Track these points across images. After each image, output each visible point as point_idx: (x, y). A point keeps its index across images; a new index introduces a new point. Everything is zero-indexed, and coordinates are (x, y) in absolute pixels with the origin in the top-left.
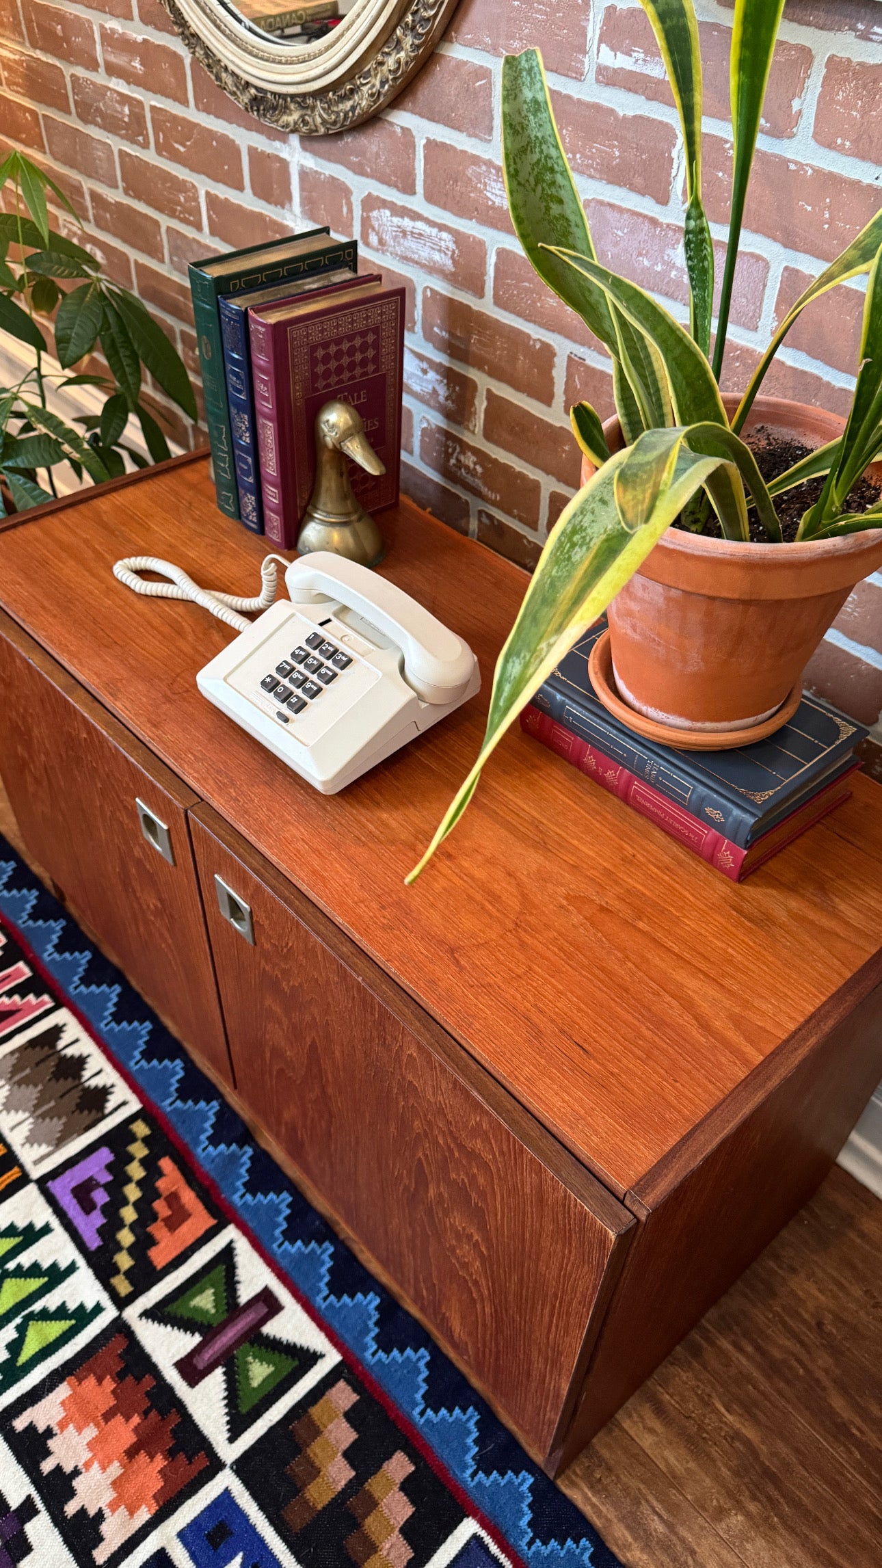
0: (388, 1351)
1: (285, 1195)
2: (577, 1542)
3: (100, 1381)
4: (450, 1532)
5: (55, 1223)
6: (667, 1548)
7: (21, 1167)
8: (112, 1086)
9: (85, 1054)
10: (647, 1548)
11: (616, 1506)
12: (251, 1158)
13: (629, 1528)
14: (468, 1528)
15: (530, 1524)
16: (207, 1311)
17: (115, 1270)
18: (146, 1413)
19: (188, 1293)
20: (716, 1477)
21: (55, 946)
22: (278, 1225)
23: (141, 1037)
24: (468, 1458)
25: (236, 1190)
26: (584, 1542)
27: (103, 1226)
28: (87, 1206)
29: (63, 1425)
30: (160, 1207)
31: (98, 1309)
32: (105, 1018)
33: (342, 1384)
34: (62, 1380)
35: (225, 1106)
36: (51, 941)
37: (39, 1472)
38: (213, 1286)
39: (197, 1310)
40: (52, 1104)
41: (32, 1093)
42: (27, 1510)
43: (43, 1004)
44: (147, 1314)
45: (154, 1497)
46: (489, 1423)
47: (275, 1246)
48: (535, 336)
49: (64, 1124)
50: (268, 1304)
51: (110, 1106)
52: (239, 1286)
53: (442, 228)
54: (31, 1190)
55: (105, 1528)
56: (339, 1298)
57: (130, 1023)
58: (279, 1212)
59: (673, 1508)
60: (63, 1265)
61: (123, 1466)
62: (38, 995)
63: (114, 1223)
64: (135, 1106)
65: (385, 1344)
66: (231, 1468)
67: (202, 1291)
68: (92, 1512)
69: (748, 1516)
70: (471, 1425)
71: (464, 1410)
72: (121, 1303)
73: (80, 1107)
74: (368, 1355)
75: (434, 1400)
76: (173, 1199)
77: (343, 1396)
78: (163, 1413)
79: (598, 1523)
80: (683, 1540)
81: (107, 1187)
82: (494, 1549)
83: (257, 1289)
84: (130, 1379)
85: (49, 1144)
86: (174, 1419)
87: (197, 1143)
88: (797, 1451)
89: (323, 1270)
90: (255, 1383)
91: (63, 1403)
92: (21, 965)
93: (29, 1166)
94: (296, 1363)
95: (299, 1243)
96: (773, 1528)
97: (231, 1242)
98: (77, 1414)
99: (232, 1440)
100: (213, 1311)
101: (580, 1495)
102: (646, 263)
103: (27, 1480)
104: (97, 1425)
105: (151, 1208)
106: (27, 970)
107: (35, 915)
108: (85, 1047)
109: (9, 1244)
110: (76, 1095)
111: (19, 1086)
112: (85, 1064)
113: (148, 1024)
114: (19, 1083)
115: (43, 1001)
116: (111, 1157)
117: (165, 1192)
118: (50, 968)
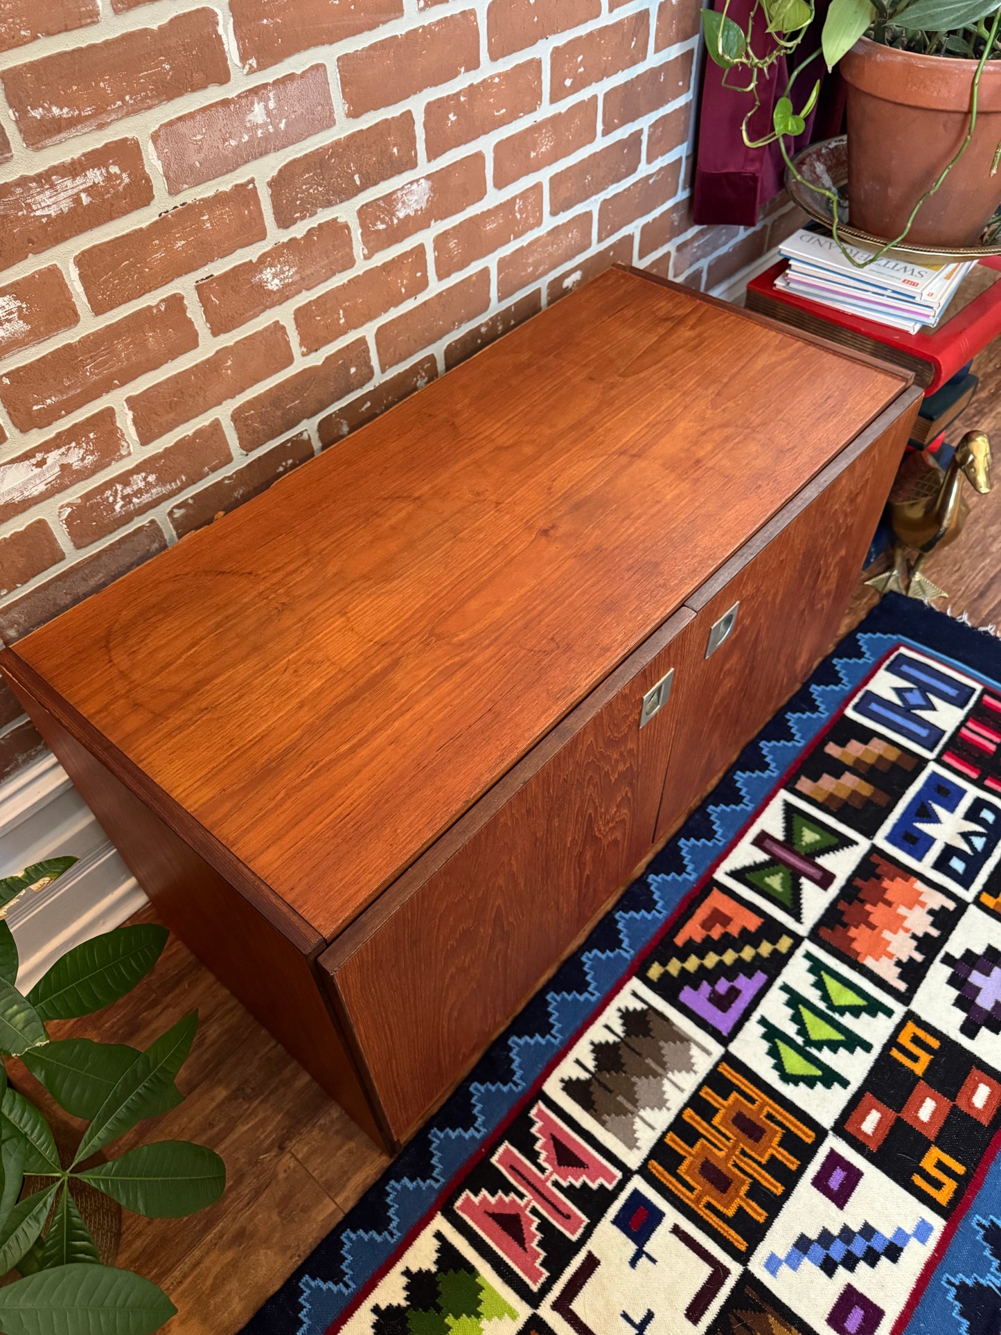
0: (768, 764)
1: (680, 844)
3: (853, 940)
4: (856, 722)
5: (756, 1016)
7: (717, 1065)
8: (619, 1010)
9: (591, 1047)
12: (657, 875)
14: (850, 714)
16: (782, 878)
17: (775, 952)
18: (863, 902)
19: (773, 894)
21: (466, 1130)
22: (704, 845)
23: (563, 999)
24: (814, 716)
25: (685, 880)
27: (745, 975)
28: (734, 993)
29: (890, 956)
30: (716, 933)
31: (808, 956)
32: (549, 1041)
33: (799, 787)
34: (864, 966)
35: (617, 907)
36: (460, 1137)
37: (924, 961)
38: (764, 879)
39: (783, 885)
40: (649, 1061)
41: (642, 1084)
42: (948, 960)
43: (541, 1114)
44: (798, 918)
45: (907, 880)
46: (792, 708)
47: (720, 844)
48: (153, 303)
49: (666, 1042)
50: (762, 840)
51: (639, 1006)
52: (757, 861)
54: (735, 1048)
55: (937, 907)
56: (743, 797)
57: (551, 1014)
58: (694, 846)
60: (785, 997)
61: (898, 906)
62: (532, 1122)
63: (742, 967)
64: (635, 984)
65: (764, 766)
66: (872, 839)
67: (769, 886)
68: (931, 919)
70: (796, 716)
71: (789, 721)
72: (797, 940)
73: (646, 1032)
74: (774, 775)
75: (789, 736)
76: (707, 925)
77: (804, 784)
78: (858, 889)
81: (713, 983)
82: (856, 701)
83: (756, 849)
84: (845, 919)
85: (689, 1049)
86: (858, 882)
87: (655, 919)
89: (728, 809)
90: (817, 837)
91: (877, 960)
92: (494, 1160)
93: (714, 1059)
94: (795, 815)
95: (714, 827)
97: (726, 874)
98: (880, 949)
99: (857, 843)
100: (781, 875)
102: (233, 143)
103: (932, 967)
104: (881, 932)
105: (720, 940)
106: (501, 1150)
107: (424, 1171)
108: (583, 1050)
109: (783, 1048)
110: (634, 1042)
111: (637, 1101)
112: (600, 1044)
113: (548, 997)
114: (634, 1102)
115: (537, 1115)
116: (687, 988)
117: (704, 933)
118: (496, 1121)
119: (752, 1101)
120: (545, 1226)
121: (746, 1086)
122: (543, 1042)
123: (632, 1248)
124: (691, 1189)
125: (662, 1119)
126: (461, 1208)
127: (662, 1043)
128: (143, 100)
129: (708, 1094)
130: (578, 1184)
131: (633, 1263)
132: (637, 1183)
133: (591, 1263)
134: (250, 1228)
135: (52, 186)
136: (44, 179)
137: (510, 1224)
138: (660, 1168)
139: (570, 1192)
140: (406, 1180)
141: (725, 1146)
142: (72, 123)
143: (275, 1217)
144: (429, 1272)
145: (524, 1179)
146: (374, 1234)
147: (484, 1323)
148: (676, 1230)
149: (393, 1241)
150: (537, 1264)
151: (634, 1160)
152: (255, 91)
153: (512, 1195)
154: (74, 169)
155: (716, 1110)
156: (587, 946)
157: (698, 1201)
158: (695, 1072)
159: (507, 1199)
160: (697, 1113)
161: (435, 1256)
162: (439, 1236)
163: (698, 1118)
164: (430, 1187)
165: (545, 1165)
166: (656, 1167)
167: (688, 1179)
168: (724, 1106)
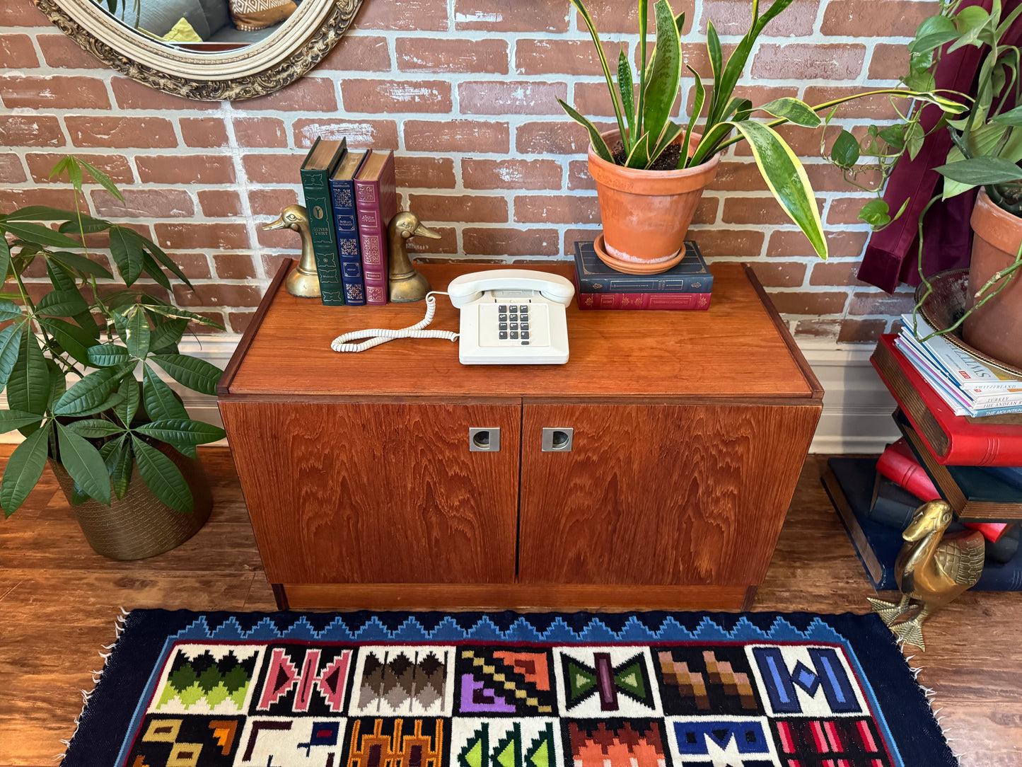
0: (659, 629)
1: (557, 618)
2: (776, 620)
3: (585, 745)
4: (746, 656)
5: (485, 720)
6: (795, 597)
7: (439, 717)
8: (431, 652)
9: (399, 653)
10: (791, 603)
11: (770, 601)
12: (527, 620)
13: (781, 602)
14: (748, 650)
15: (761, 630)
16: (587, 683)
17: (535, 708)
18: (616, 735)
19: (572, 685)
20: (781, 566)
21: (314, 630)
22: (569, 631)
23: (416, 624)
24: (722, 632)
25: (537, 635)
26: (778, 618)
27: (506, 700)
28: (490, 700)
30: (518, 670)
31: (549, 726)
32: (387, 633)
33: (660, 654)
34: (572, 761)
35: (489, 614)
36: (309, 630)
38: (577, 673)
39: (583, 686)
40: (414, 685)
41: (398, 689)
43: (346, 656)
44: (568, 707)
45: (657, 753)
46: (714, 617)
47: (577, 638)
48: (438, 157)
49: (432, 685)
50: (602, 658)
51: (442, 660)
52: (585, 663)
53: (360, 122)
54: (456, 721)
56: (621, 630)
57: (402, 624)
58: (563, 626)
59: (783, 586)
60: (511, 729)
61: (635, 757)
62: (339, 654)
63: (509, 694)
64: (452, 650)
65: (655, 628)
66: (666, 715)
67: (575, 679)
69: (799, 568)
70: (710, 622)
71: (703, 621)
72: (555, 713)
73: (429, 673)
74: (655, 637)
75: (691, 628)
76: (518, 663)
77: (666, 657)
78: (622, 727)
79: (773, 610)
80: (795, 591)
82: (762, 646)
83: (593, 657)
84: (594, 733)
85: (437, 699)
86: (628, 725)
87: (498, 635)
88: (788, 539)
89: (604, 628)
90: (635, 685)
92: (308, 651)
93: (442, 714)
94: (638, 664)
95: (585, 628)
96: (808, 564)
97: (561, 653)
99: (653, 708)
100: (589, 680)
101: (759, 608)
102: (501, 102)
104: (606, 758)
105: (516, 674)
106: (315, 650)
107: (282, 627)
108: (394, 652)
109: (478, 747)
110: (419, 670)
111: (387, 693)
112: (405, 657)
113: (410, 617)
114: (386, 692)
115: (344, 654)
116: (472, 676)
117: (513, 664)
118: (326, 639)
119: (433, 748)
120: (291, 694)
121: (439, 740)
122: (385, 631)
123: (307, 740)
124: (359, 749)
125: (386, 711)
126: (275, 652)
127: (429, 684)
128: (458, 68)
129: (418, 725)
130: (322, 695)
131: (300, 745)
132: (343, 722)
133: (287, 726)
134: (212, 583)
135: (404, 88)
136: (401, 84)
137: (282, 678)
138: (358, 726)
139: (316, 693)
140: (273, 623)
141: (396, 751)
142: (421, 67)
143: (223, 589)
144: (237, 660)
145: (308, 670)
146: (240, 627)
147: (229, 698)
148: (331, 756)
149: (242, 637)
150: (270, 702)
151: (354, 711)
152: (521, 83)
153: (297, 670)
154: (416, 85)
155: (412, 733)
156: (453, 615)
157: (354, 756)
158: (426, 710)
159: (293, 669)
160: (403, 726)
161: (246, 658)
162: (256, 653)
163: (400, 728)
164: (277, 634)
165: (322, 674)
166: (357, 724)
167: (363, 743)
168: (418, 736)
